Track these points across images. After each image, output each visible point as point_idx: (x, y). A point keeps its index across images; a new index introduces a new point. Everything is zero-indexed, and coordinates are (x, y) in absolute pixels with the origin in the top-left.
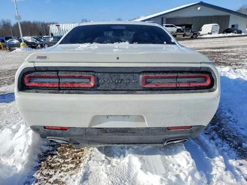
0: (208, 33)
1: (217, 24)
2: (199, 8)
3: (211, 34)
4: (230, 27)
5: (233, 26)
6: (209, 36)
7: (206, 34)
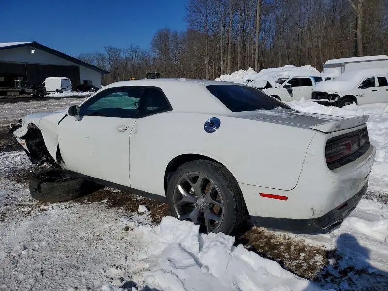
0: (57, 91)
1: (67, 78)
2: (33, 51)
3: (61, 91)
4: (82, 83)
5: (85, 82)
6: (57, 94)
7: (53, 92)
